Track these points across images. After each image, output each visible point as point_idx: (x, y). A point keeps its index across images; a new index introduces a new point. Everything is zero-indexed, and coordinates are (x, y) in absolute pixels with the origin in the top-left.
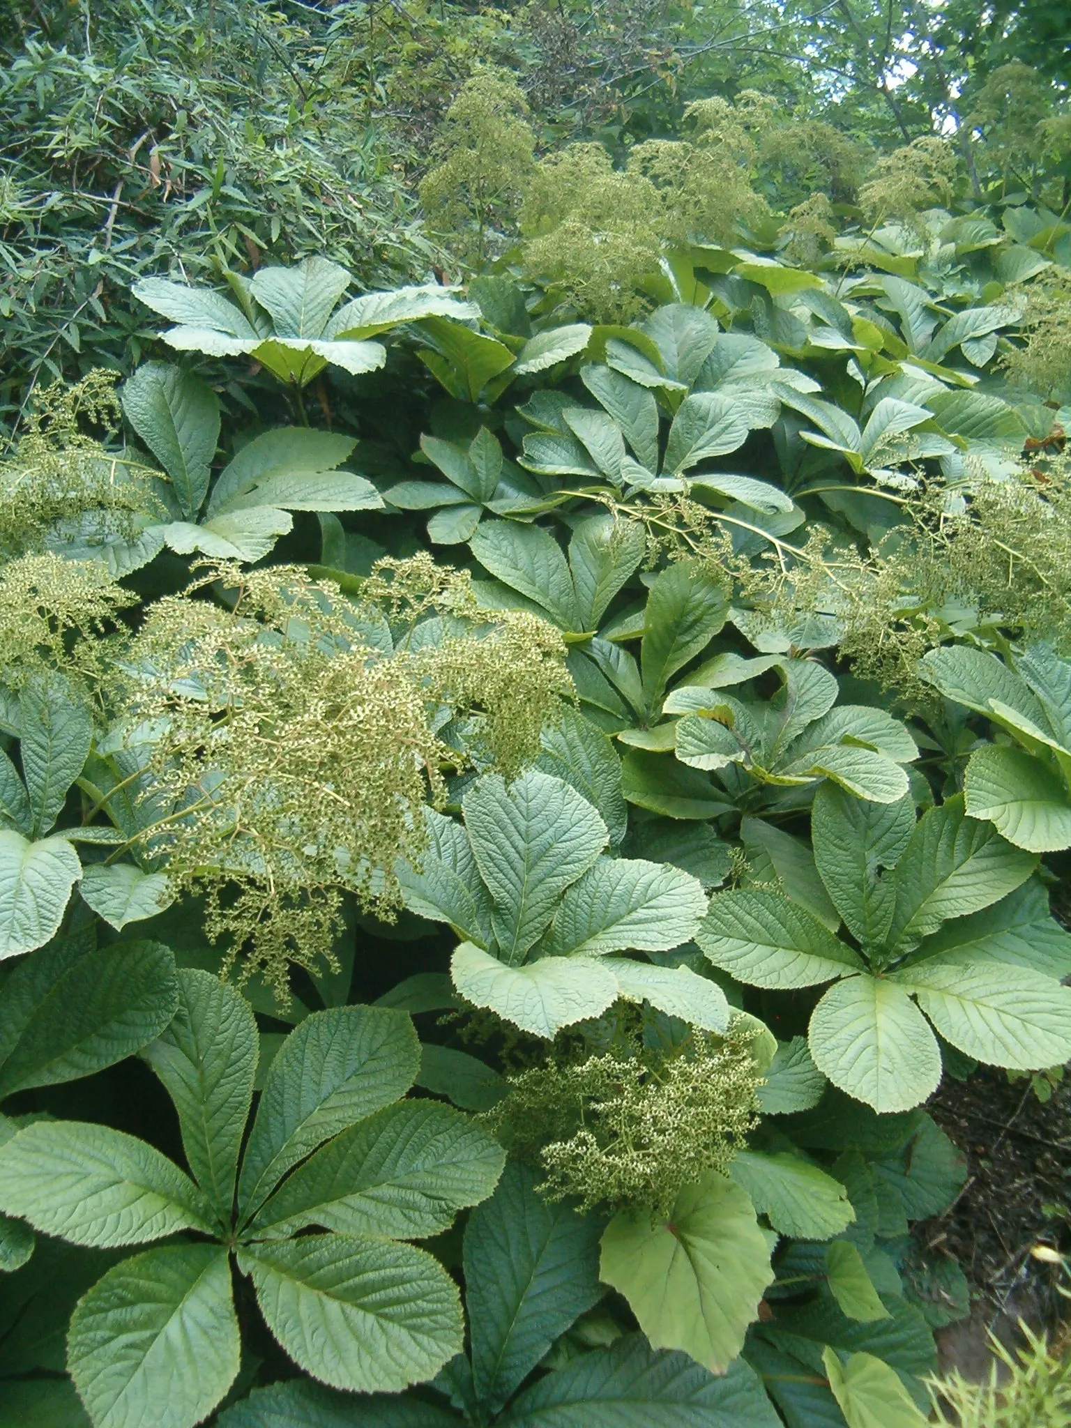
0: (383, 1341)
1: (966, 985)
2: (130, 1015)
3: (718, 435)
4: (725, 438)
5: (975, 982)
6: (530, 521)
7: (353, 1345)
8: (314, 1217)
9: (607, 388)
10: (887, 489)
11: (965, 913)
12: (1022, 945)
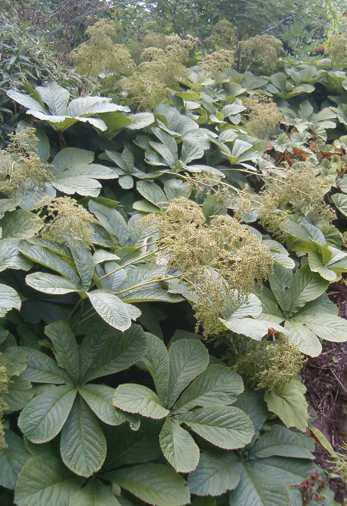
0: (231, 435)
1: (316, 320)
2: (131, 348)
3: (195, 152)
4: (198, 153)
5: (318, 319)
6: (152, 181)
7: (224, 437)
8: (193, 404)
9: (161, 135)
10: (249, 170)
11: (312, 300)
12: (324, 308)
